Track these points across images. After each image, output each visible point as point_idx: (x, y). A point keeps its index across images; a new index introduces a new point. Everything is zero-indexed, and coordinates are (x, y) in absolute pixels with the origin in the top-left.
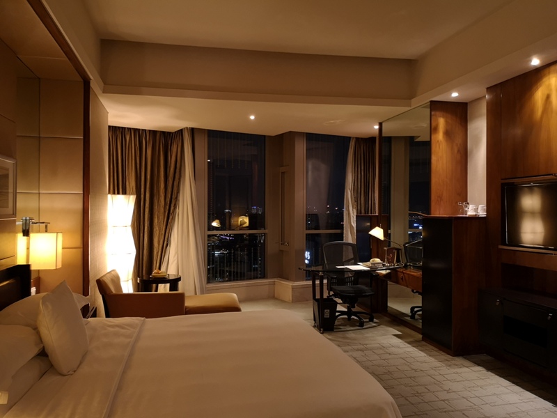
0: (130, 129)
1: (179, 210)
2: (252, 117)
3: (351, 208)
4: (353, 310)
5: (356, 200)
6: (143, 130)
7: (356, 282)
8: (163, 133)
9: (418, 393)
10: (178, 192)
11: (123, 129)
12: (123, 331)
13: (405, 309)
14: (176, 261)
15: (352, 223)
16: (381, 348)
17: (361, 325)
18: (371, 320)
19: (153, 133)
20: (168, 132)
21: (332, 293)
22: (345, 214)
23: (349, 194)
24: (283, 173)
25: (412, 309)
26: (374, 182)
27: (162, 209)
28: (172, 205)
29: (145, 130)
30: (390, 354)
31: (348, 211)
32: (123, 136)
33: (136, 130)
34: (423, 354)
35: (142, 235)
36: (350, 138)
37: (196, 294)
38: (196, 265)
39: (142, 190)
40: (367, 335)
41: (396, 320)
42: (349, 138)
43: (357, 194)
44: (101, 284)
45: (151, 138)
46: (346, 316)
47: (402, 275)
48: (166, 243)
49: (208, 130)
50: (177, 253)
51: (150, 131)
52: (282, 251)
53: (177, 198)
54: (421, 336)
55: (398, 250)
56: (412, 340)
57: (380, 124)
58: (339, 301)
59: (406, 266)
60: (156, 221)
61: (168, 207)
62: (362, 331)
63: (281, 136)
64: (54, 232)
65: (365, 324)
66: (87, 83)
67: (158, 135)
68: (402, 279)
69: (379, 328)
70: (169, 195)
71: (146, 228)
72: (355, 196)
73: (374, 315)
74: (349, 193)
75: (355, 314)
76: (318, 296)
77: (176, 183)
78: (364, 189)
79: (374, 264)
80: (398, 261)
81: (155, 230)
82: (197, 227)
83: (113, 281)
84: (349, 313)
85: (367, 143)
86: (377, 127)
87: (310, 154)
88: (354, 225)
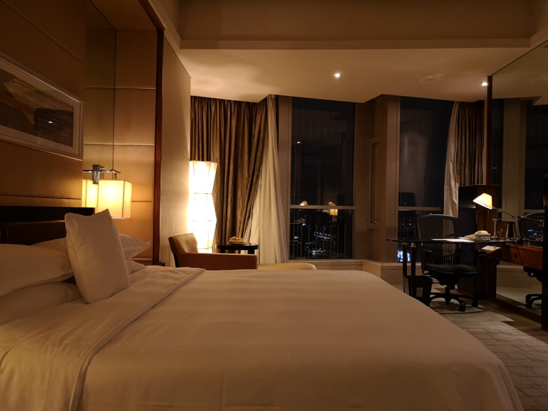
0: (215, 100)
1: (262, 182)
2: (337, 75)
3: (453, 182)
4: (452, 291)
5: (460, 173)
6: (228, 100)
7: (457, 261)
8: (248, 103)
9: (537, 384)
10: (261, 163)
11: (209, 99)
12: (174, 275)
13: (520, 298)
14: (257, 234)
15: (454, 199)
16: (486, 334)
17: (462, 309)
18: (475, 305)
19: (238, 103)
20: (253, 103)
21: (426, 272)
22: (445, 189)
23: (450, 167)
24: (374, 145)
25: (528, 297)
26: (482, 151)
27: (245, 182)
28: (255, 177)
29: (230, 101)
30: (498, 340)
31: (450, 185)
32: (209, 107)
33: (222, 101)
34: (542, 344)
35: (225, 206)
36: (453, 102)
37: (276, 262)
38: (278, 238)
39: (227, 161)
40: (469, 319)
41: (507, 307)
42: (450, 104)
43: (461, 166)
44: (173, 242)
45: (236, 110)
46: (443, 300)
47: (516, 251)
48: (248, 215)
49: (293, 97)
50: (259, 225)
51: (235, 101)
52: (372, 230)
53: (259, 169)
54: (540, 325)
55: (511, 224)
56: (527, 328)
57: (490, 80)
58: (435, 280)
59: (520, 242)
60: (239, 193)
61: (250, 178)
62: (463, 315)
63: (372, 102)
64: (121, 180)
65: (466, 309)
66: (160, 31)
67: (243, 106)
68: (516, 256)
69: (484, 314)
70: (252, 167)
71: (229, 200)
72: (459, 168)
73: (479, 301)
74: (451, 165)
75: (456, 297)
76: (409, 273)
77: (259, 155)
78: (468, 161)
79: (480, 236)
80: (511, 235)
81: (238, 203)
82: (280, 200)
83: (188, 242)
84: (447, 295)
85: (473, 108)
86: (485, 84)
87: (405, 126)
88: (456, 201)
